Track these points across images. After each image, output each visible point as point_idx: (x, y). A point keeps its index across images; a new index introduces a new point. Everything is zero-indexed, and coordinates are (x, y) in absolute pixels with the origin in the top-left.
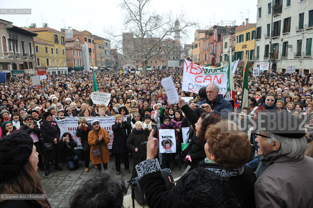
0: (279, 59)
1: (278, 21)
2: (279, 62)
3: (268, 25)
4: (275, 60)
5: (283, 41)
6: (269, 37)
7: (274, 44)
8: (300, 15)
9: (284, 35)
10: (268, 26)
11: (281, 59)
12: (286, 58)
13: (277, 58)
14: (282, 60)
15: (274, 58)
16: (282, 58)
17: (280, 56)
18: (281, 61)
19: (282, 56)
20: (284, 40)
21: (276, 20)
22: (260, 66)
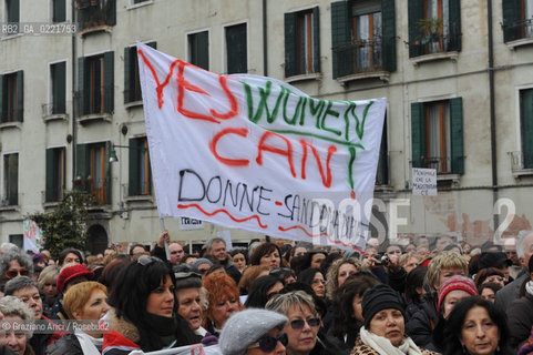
0: (116, 207)
1: (102, 56)
2: (117, 217)
3: (53, 66)
4: (102, 211)
5: (130, 135)
6: (63, 116)
7: (90, 146)
8: (192, 37)
9: (129, 109)
10: (57, 71)
11: (125, 206)
12: (147, 201)
13: (109, 201)
14: (129, 211)
15: (96, 204)
16: (129, 202)
17: (119, 194)
18: (125, 215)
19: (131, 193)
20: (134, 132)
21: (91, 48)
22: (25, 239)
